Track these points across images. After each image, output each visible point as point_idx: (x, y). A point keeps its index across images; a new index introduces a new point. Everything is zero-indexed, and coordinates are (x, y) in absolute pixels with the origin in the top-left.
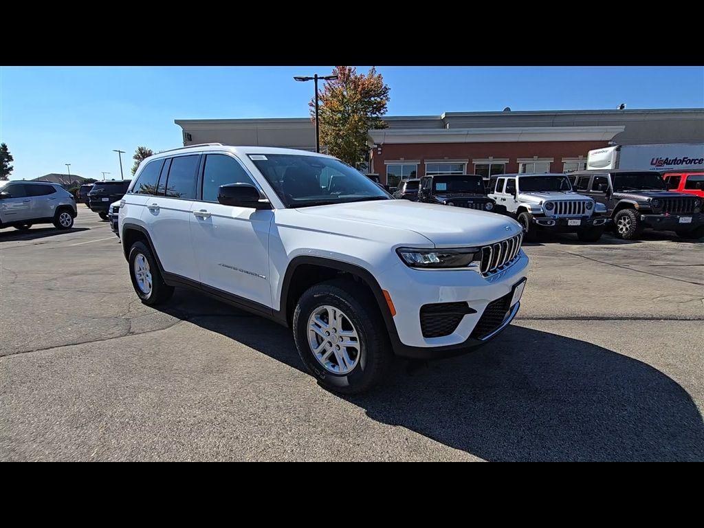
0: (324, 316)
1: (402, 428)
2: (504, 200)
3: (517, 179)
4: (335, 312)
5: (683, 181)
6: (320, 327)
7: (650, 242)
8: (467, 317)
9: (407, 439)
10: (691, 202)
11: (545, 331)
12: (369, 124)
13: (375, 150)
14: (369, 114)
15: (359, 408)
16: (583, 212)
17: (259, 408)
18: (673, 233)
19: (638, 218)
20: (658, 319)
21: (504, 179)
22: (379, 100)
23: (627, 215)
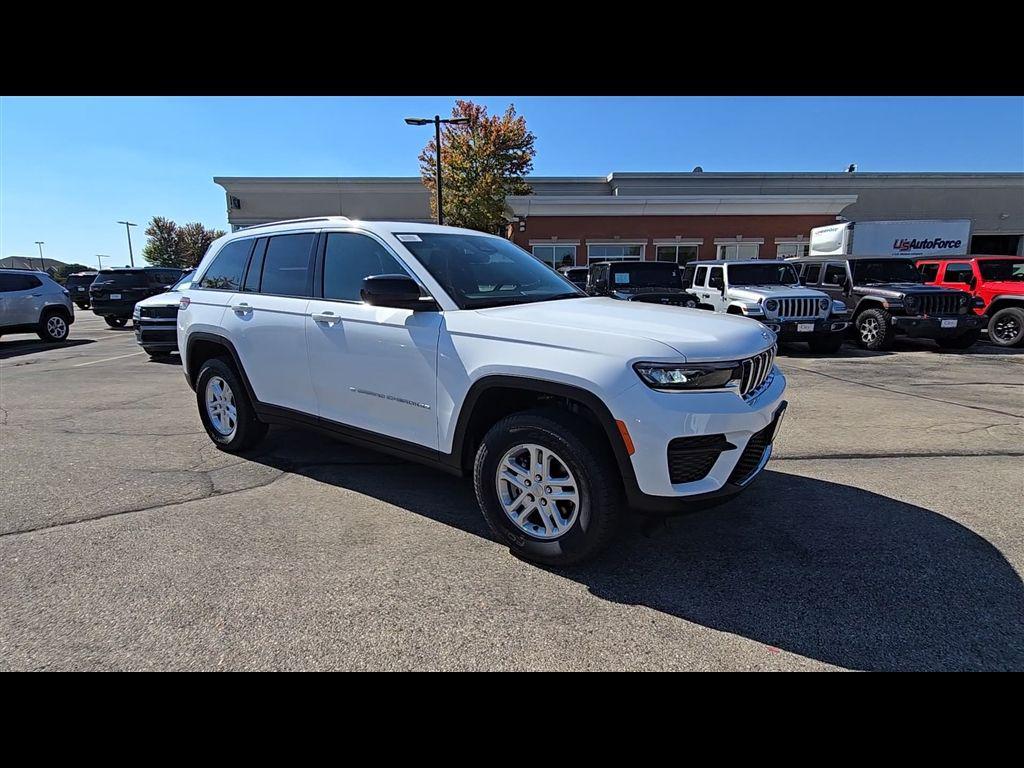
0: (523, 460)
1: (643, 608)
2: (708, 296)
3: (725, 268)
4: (541, 452)
5: (941, 272)
6: (515, 474)
7: (904, 353)
8: (724, 454)
9: (653, 622)
10: (955, 299)
11: (799, 474)
12: (506, 187)
13: (516, 226)
14: (507, 173)
15: (577, 585)
16: (817, 314)
17: (438, 589)
18: (932, 341)
19: (888, 322)
20: (938, 455)
21: (706, 268)
22: (520, 153)
23: (871, 316)
